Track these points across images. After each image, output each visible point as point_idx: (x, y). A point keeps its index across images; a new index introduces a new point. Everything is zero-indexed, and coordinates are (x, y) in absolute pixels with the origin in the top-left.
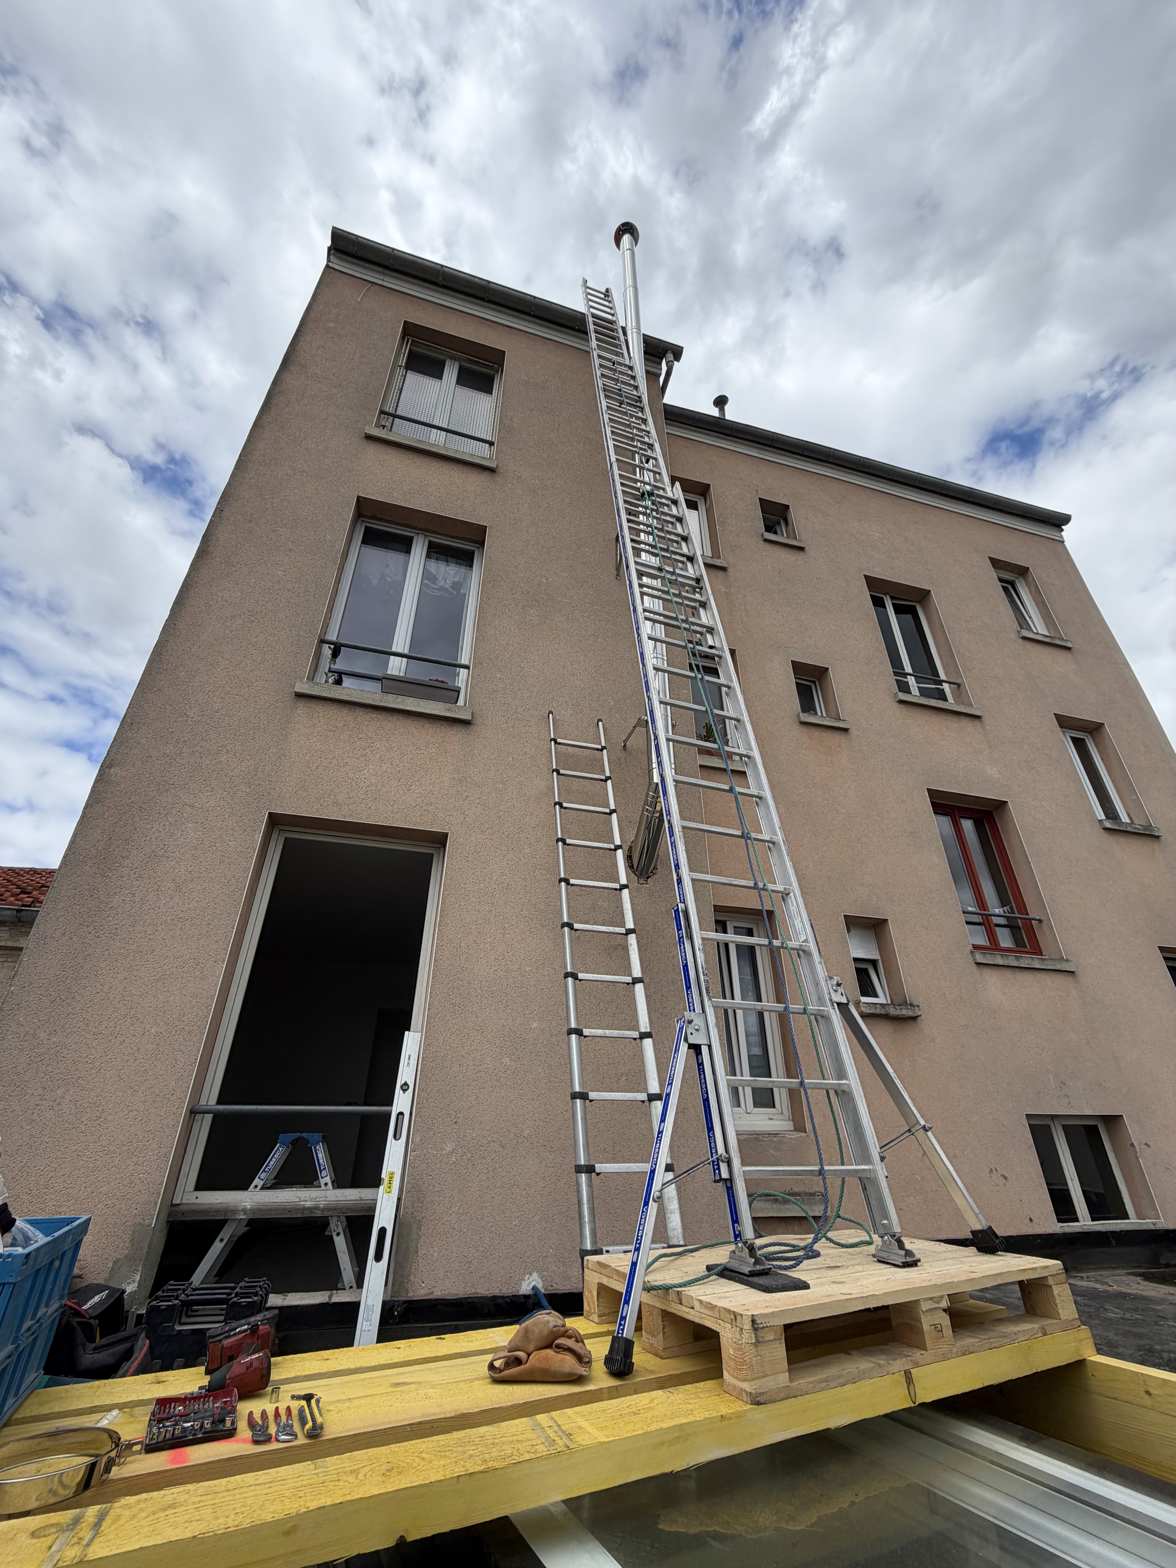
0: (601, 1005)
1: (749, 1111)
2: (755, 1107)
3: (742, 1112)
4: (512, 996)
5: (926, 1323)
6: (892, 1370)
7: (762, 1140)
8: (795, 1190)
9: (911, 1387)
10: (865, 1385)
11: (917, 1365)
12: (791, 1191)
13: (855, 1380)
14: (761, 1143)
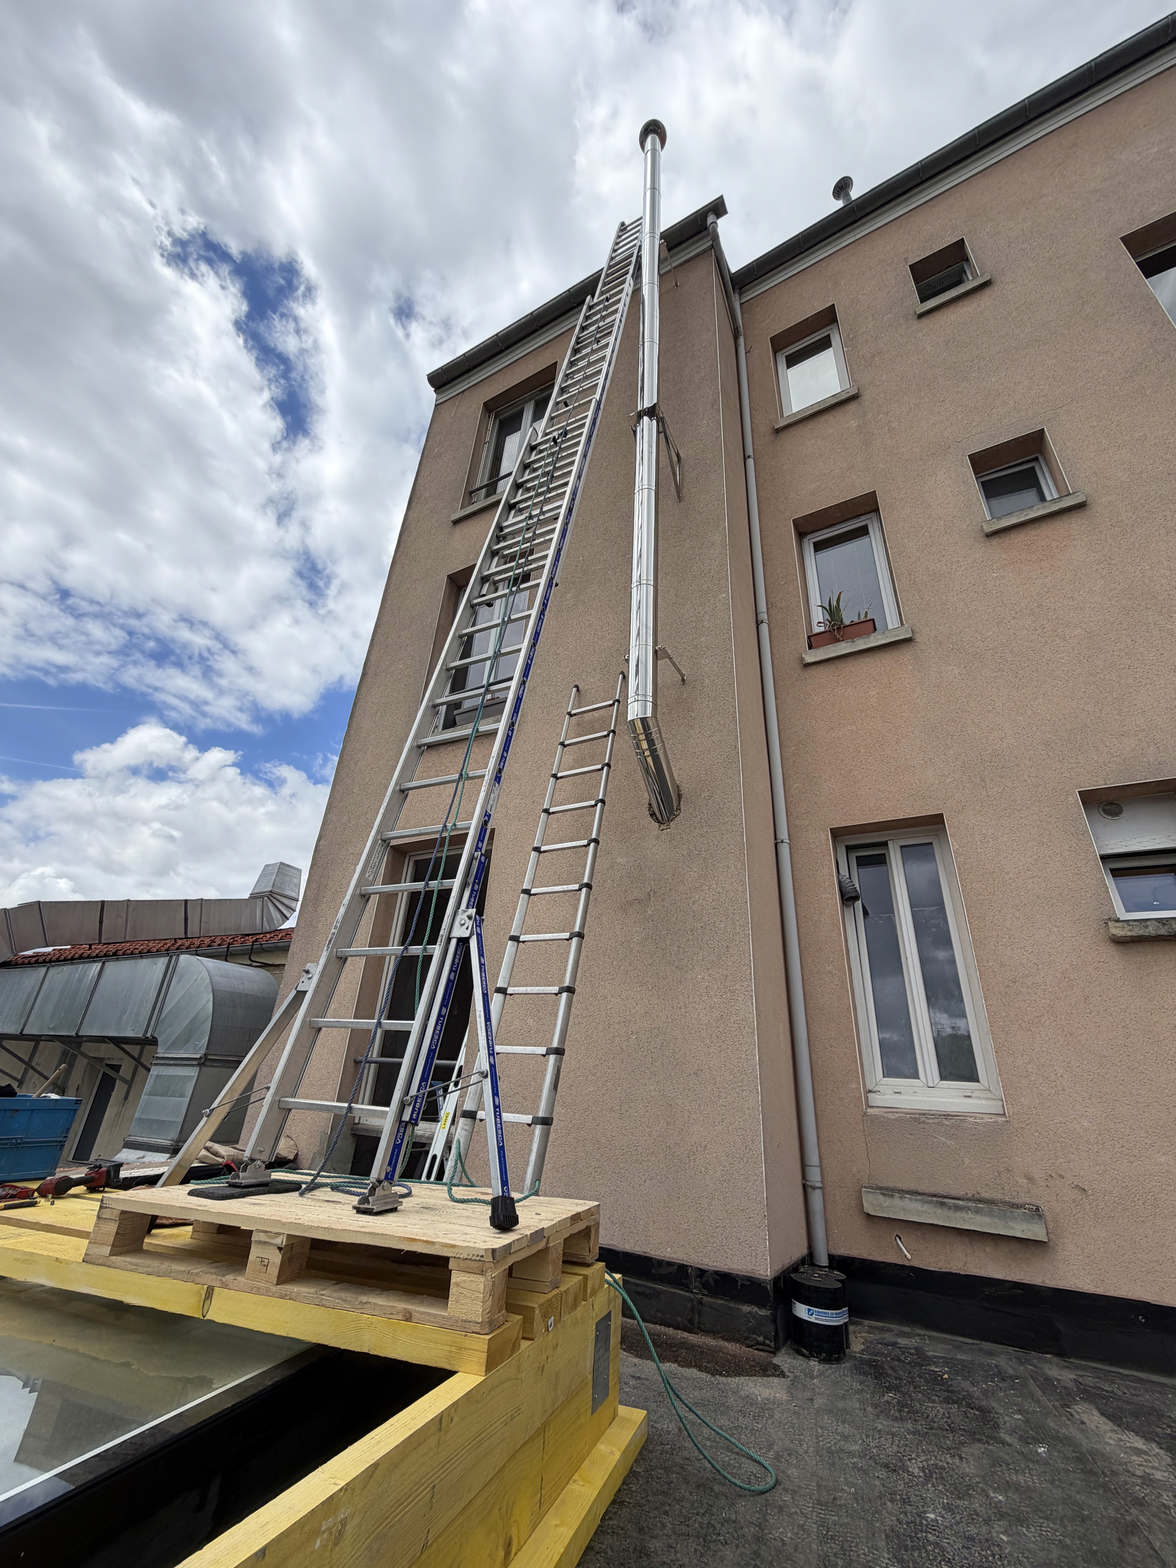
0: (615, 963)
1: (931, 1084)
2: (942, 1078)
3: (922, 1084)
4: (537, 963)
5: (255, 1253)
6: (198, 1280)
7: (924, 1122)
8: (986, 1195)
9: (208, 1302)
10: (168, 1283)
11: (225, 1286)
12: (977, 1196)
13: (161, 1274)
14: (922, 1125)
